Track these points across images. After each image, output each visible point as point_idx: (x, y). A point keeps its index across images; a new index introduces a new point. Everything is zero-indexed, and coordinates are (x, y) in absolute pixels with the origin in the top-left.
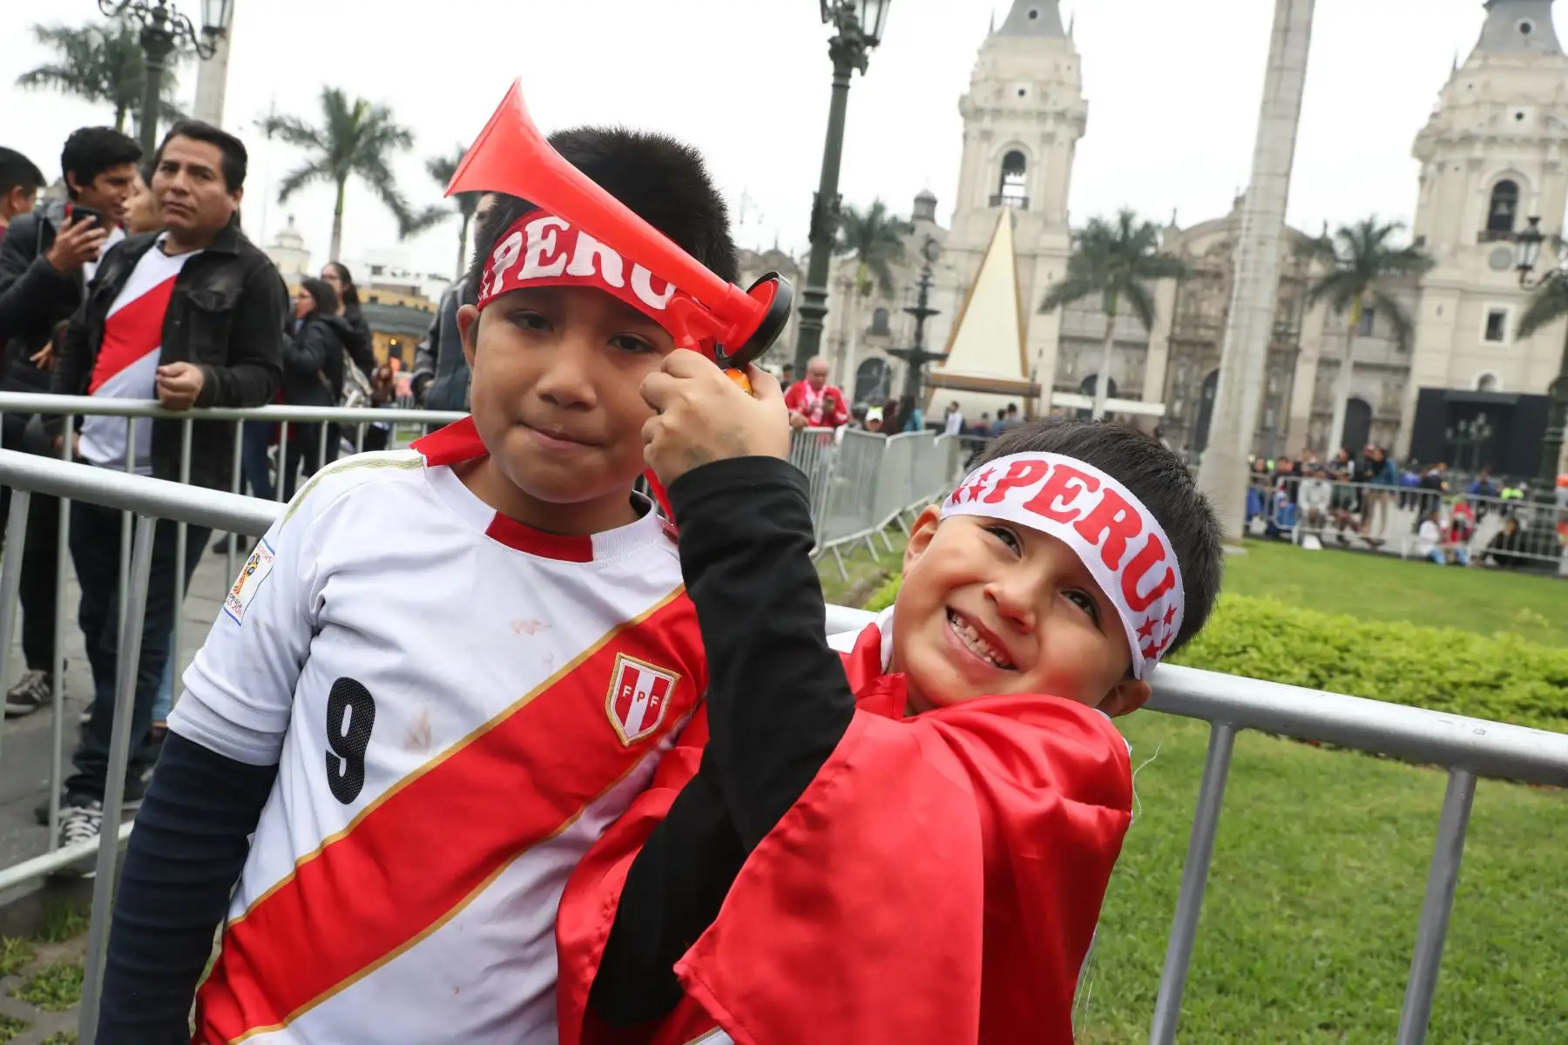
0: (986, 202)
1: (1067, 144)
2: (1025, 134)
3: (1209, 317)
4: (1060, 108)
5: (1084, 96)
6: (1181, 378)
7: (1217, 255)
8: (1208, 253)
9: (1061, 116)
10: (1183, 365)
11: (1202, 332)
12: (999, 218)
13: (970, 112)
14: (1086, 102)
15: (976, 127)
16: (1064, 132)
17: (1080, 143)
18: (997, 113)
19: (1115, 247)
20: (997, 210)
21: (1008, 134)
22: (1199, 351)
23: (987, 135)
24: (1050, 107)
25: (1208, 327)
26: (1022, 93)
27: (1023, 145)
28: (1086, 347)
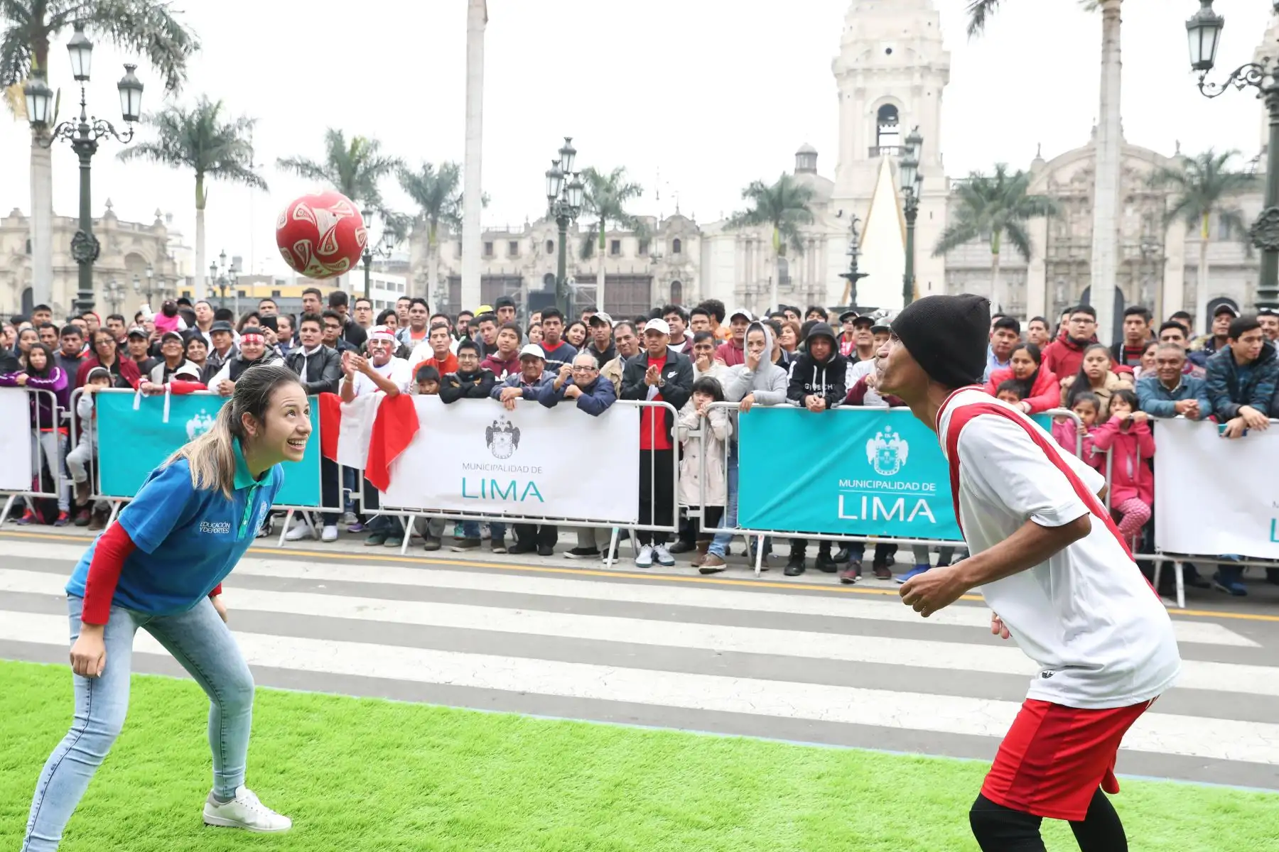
0: (867, 152)
1: (934, 94)
2: (896, 89)
3: (1079, 238)
4: (925, 62)
5: (945, 47)
6: (1060, 296)
7: (1082, 181)
8: (1072, 181)
9: (927, 68)
10: (1061, 283)
11: (1074, 252)
12: (880, 166)
13: (843, 74)
14: (948, 53)
15: (849, 86)
16: (931, 83)
17: (946, 90)
18: (868, 71)
19: (992, 195)
20: (876, 160)
21: (880, 90)
22: (1074, 268)
23: (860, 92)
24: (916, 62)
25: (1080, 247)
26: (889, 51)
27: (897, 99)
28: (970, 275)
